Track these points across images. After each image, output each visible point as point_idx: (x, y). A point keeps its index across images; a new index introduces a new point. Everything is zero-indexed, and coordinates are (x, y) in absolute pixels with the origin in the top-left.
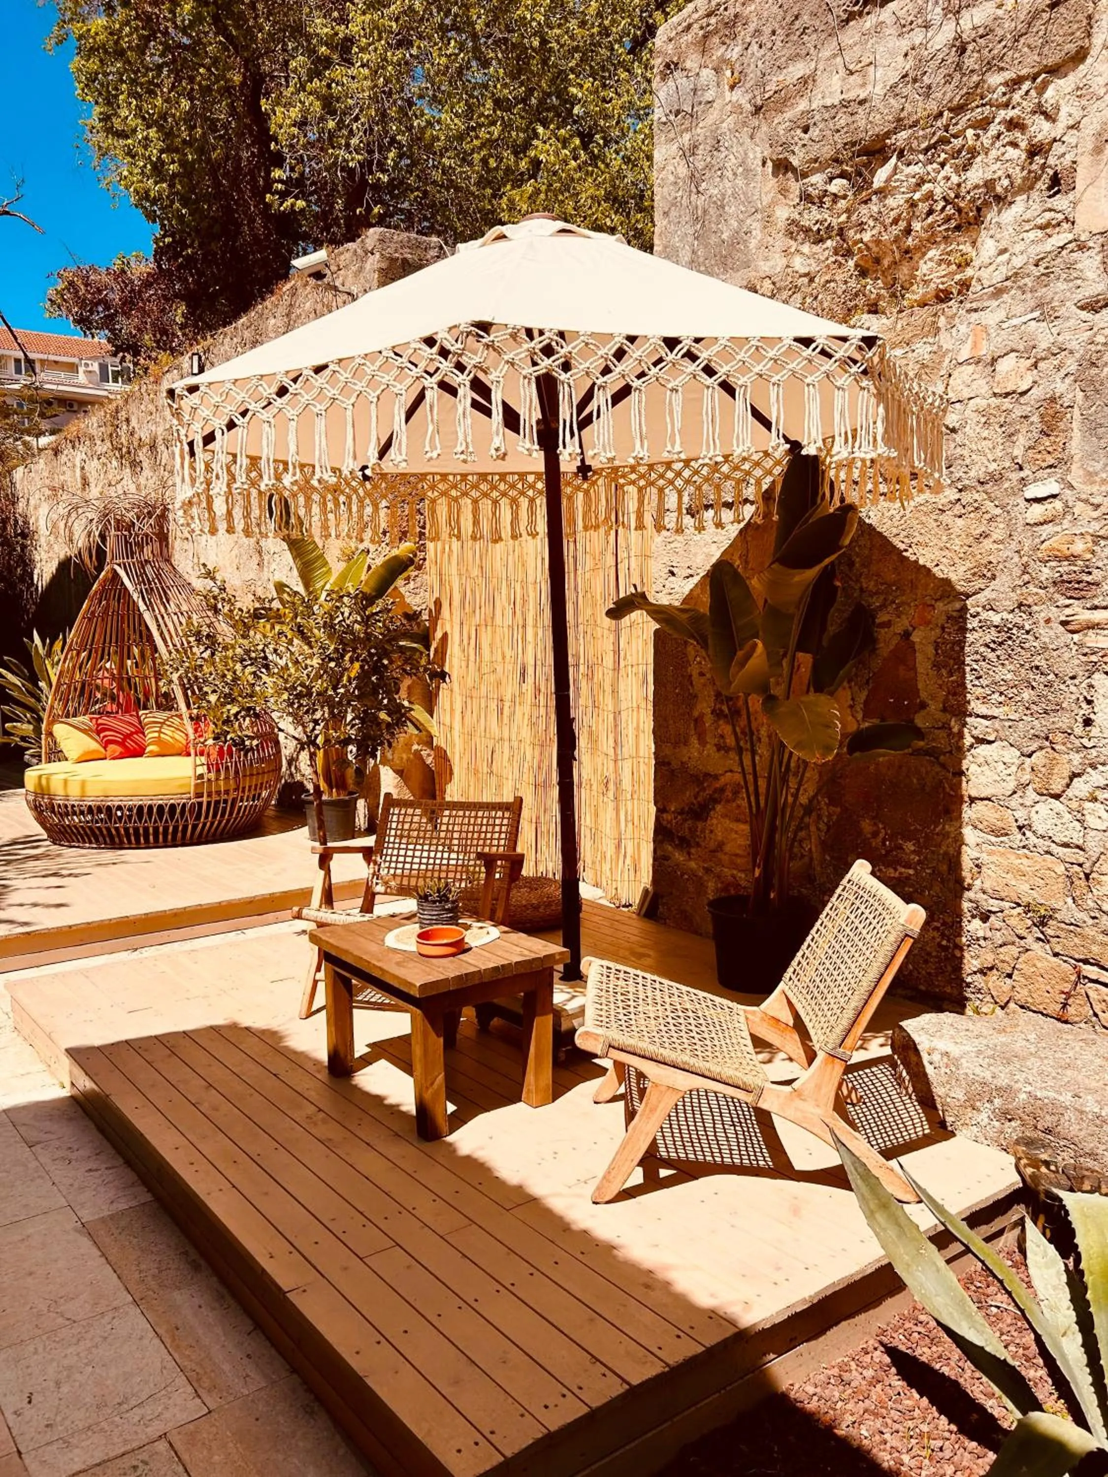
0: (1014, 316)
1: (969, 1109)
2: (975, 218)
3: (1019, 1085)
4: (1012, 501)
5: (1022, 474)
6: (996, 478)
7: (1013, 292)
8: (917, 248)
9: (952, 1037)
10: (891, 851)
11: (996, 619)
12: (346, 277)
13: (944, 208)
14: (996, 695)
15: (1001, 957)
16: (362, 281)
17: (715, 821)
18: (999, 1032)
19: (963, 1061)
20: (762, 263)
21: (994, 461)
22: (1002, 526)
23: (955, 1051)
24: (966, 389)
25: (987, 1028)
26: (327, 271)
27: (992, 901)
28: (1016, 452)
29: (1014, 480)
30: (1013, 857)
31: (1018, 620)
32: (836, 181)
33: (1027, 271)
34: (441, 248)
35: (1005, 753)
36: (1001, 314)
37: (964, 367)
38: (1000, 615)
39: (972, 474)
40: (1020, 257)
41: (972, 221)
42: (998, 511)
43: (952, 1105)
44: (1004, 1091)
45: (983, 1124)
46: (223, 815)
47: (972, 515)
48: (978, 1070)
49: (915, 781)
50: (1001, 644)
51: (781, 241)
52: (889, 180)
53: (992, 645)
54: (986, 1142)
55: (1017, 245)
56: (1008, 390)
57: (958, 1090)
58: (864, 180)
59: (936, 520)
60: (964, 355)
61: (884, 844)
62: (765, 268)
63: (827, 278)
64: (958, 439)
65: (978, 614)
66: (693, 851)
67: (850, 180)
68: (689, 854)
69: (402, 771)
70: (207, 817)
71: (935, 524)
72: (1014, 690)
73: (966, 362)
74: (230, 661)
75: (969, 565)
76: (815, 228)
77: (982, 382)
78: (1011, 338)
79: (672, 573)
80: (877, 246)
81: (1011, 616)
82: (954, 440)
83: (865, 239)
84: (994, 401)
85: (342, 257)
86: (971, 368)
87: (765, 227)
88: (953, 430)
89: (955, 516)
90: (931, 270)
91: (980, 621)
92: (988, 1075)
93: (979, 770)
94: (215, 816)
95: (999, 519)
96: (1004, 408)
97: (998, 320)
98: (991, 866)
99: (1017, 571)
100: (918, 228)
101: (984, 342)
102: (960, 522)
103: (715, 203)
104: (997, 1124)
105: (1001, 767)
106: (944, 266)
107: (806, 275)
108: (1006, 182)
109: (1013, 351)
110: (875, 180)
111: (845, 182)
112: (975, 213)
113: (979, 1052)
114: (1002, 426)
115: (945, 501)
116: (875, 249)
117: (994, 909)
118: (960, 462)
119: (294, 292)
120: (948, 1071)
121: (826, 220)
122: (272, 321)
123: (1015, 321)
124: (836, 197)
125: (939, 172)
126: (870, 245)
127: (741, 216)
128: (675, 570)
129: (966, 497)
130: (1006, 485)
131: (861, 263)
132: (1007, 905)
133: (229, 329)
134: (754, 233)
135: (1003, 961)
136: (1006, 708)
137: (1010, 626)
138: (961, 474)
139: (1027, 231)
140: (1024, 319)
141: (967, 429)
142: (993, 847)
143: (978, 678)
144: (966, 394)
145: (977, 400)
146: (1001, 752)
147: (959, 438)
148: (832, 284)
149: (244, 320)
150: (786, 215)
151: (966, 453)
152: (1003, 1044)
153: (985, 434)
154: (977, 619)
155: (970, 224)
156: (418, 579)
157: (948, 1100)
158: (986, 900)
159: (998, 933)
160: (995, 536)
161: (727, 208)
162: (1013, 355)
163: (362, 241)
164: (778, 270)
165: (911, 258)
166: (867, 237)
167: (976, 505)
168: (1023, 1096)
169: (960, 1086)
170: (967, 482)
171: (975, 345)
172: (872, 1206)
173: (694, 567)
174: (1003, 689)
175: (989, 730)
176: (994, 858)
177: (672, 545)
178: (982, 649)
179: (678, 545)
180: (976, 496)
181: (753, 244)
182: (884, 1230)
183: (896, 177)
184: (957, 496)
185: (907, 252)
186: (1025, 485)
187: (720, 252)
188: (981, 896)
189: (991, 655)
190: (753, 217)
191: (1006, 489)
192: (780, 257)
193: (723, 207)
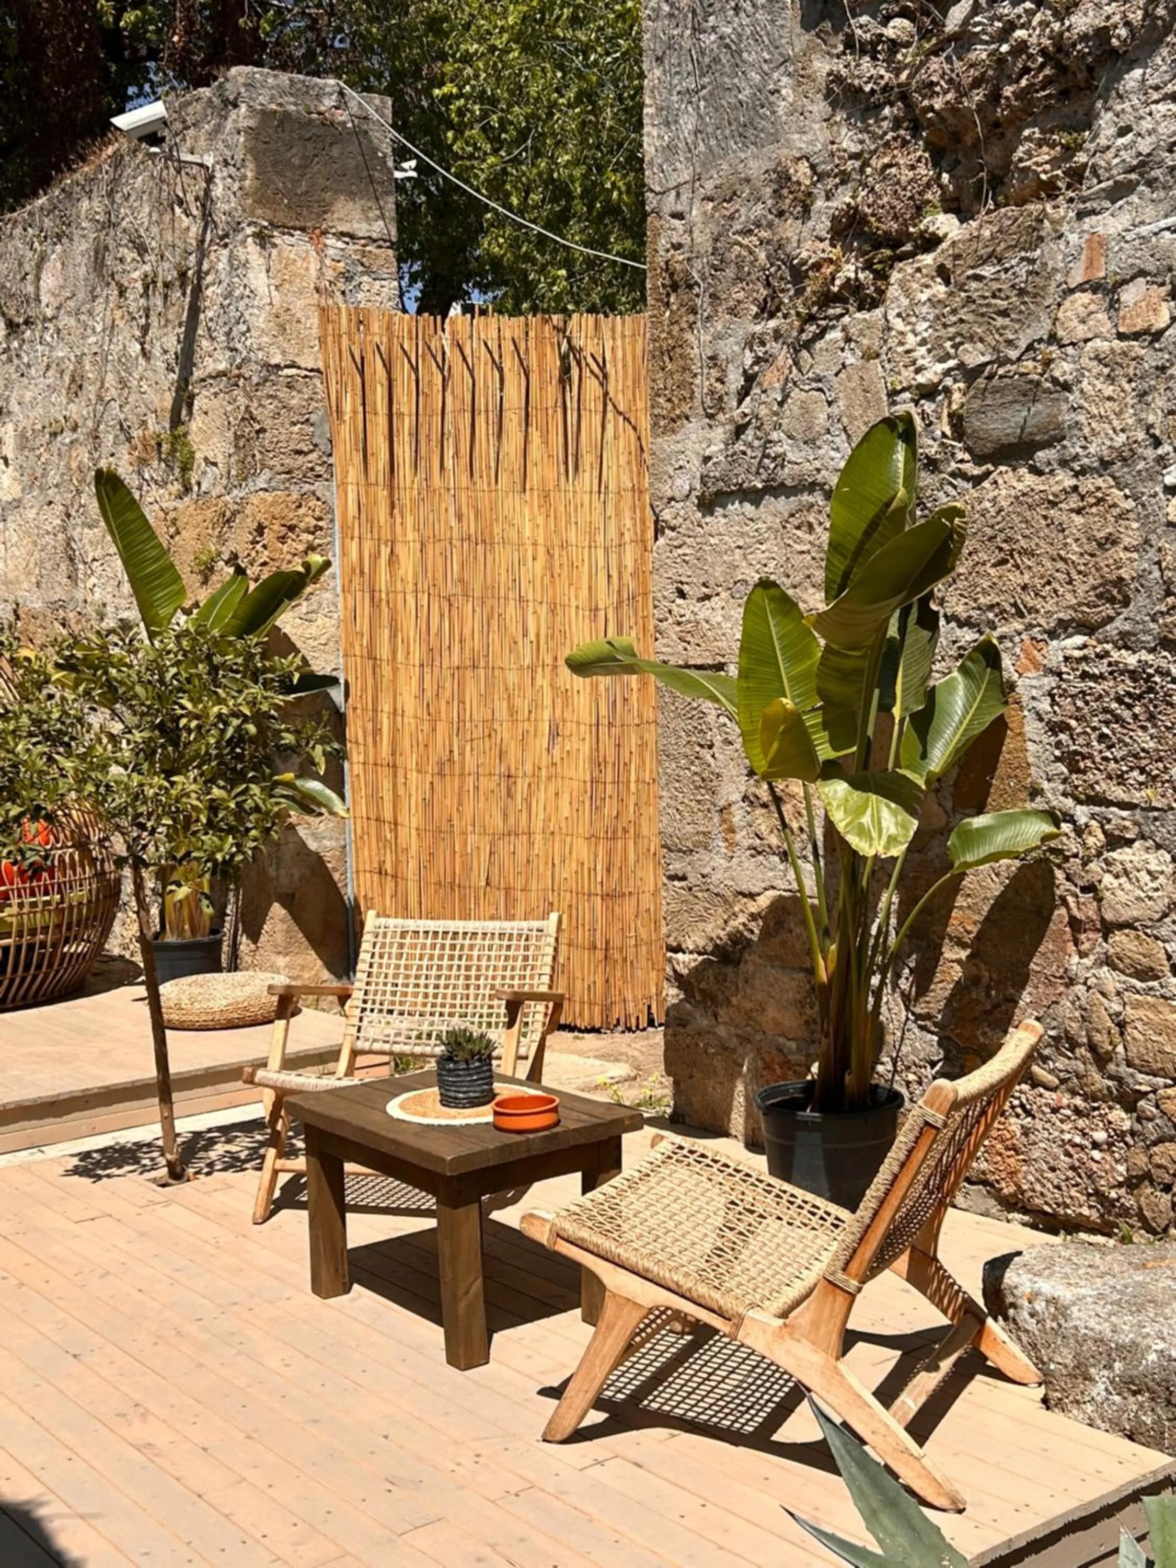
0: (1142, 223)
1: (1080, 1380)
2: (1087, 81)
3: (1149, 1341)
4: (1146, 489)
5: (1160, 451)
6: (1126, 457)
7: (1142, 188)
8: (1010, 121)
9: (1066, 1276)
10: (999, 1005)
11: (1131, 660)
12: (196, 139)
13: (1042, 66)
14: (1135, 773)
15: (1157, 1160)
16: (220, 145)
17: (751, 968)
18: (1137, 1268)
19: (1075, 1309)
20: (796, 136)
21: (1123, 430)
22: (1135, 525)
23: (1065, 1294)
24: (1081, 327)
25: (1120, 1264)
26: (166, 133)
27: (1140, 1077)
28: (1151, 419)
29: (1150, 460)
30: (1166, 1010)
31: (1163, 664)
32: (897, 22)
33: (1157, 159)
34: (341, 93)
35: (1151, 857)
36: (1124, 220)
37: (1078, 295)
38: (1137, 656)
39: (1092, 449)
40: (1149, 140)
41: (1082, 85)
42: (1130, 504)
43: (1057, 1374)
44: (1131, 1351)
45: (1098, 1399)
46: (39, 967)
47: (1094, 510)
48: (1092, 1323)
49: (1028, 899)
50: (1140, 697)
51: (820, 107)
52: (966, 22)
53: (1127, 700)
54: (1102, 1425)
55: (1143, 122)
56: (1138, 328)
57: (1065, 1351)
58: (934, 22)
59: (1045, 517)
60: (1077, 278)
61: (988, 995)
62: (800, 143)
63: (886, 160)
64: (1071, 398)
65: (1107, 654)
66: (721, 1012)
67: (913, 20)
68: (715, 1016)
69: (293, 896)
70: (15, 970)
71: (1043, 522)
72: (1160, 765)
73: (1081, 288)
74: (9, 738)
75: (1092, 581)
76: (867, 88)
77: (1102, 316)
78: (1139, 254)
79: (682, 594)
80: (954, 116)
81: (1151, 657)
82: (1066, 400)
83: (937, 107)
84: (1117, 344)
85: (190, 110)
86: (1085, 298)
87: (800, 84)
88: (1066, 387)
89: (1072, 510)
90: (1029, 154)
91: (1110, 664)
92: (1106, 1328)
93: (1116, 883)
94: (27, 968)
95: (1131, 516)
96: (1133, 354)
97: (1120, 228)
98: (1138, 1024)
99: (1158, 591)
100: (1008, 94)
101: (1103, 260)
102: (1078, 520)
103: (727, 46)
104: (1117, 1398)
105: (1144, 877)
106: (1045, 149)
107: (855, 156)
108: (1123, 32)
109: (1142, 273)
110: (947, 22)
111: (906, 23)
112: (1085, 74)
113: (1101, 1296)
114: (1130, 381)
115: (1056, 489)
116: (951, 120)
117: (1144, 1088)
118: (1076, 432)
119: (118, 161)
120: (1054, 1325)
121: (882, 77)
122: (85, 204)
123: (1144, 230)
124: (895, 45)
125: (1034, 14)
126: (945, 115)
127: (765, 67)
128: (686, 588)
129: (1088, 484)
130: (1141, 465)
131: (934, 139)
132: (1160, 1081)
133: (20, 214)
134: (784, 92)
135: (1159, 1166)
136: (1149, 791)
137: (1151, 671)
138: (1079, 450)
139: (1156, 102)
140: (1153, 227)
141: (1085, 384)
142: (1138, 997)
143: (1109, 748)
144: (1081, 331)
145: (1097, 343)
146: (1146, 856)
147: (1074, 397)
148: (893, 170)
149: (42, 201)
150: (827, 68)
151: (1082, 418)
152: (1139, 1284)
153: (1109, 390)
154: (1105, 661)
155: (1080, 89)
156: (314, 598)
157: (1052, 1366)
158: (1132, 1075)
159: (1150, 1125)
160: (1126, 541)
161: (745, 55)
162: (1141, 280)
163: (221, 86)
164: (819, 146)
165: (1003, 135)
166: (938, 104)
167: (1099, 495)
168: (1153, 1357)
169: (1067, 1346)
170: (1086, 461)
171: (1090, 265)
172: (875, 1504)
173: (712, 583)
174: (1144, 762)
175: (1127, 823)
176: (1141, 1013)
177: (680, 551)
178: (1114, 705)
179: (688, 551)
180: (1100, 482)
181: (782, 107)
182: (892, 1536)
183: (977, 19)
184: (1073, 482)
185: (997, 124)
186: (1165, 467)
187: (737, 119)
188: (1124, 1070)
189: (1126, 714)
190: (782, 69)
191: (1139, 472)
192: (821, 129)
193: (740, 52)
